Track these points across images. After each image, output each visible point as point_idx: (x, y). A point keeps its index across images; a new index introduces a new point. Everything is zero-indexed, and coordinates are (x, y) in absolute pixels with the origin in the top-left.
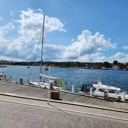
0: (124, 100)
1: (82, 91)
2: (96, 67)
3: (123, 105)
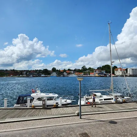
0: (61, 105)
1: (18, 103)
3: (60, 110)
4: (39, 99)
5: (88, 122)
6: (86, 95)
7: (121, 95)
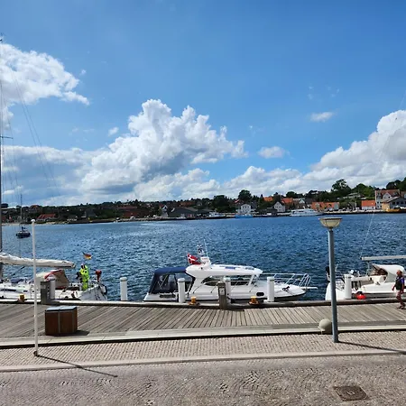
0: (272, 300)
1: (153, 291)
2: (192, 212)
4: (209, 281)
5: (363, 355)
6: (352, 271)
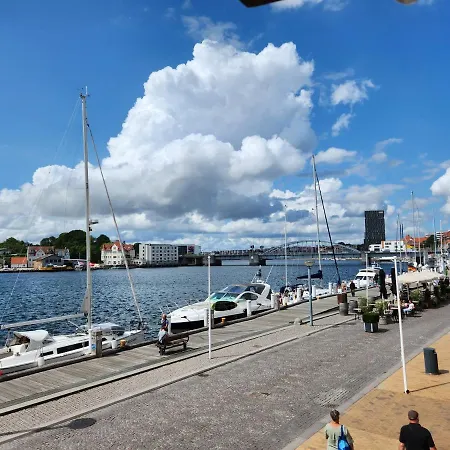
7: (113, 328)
